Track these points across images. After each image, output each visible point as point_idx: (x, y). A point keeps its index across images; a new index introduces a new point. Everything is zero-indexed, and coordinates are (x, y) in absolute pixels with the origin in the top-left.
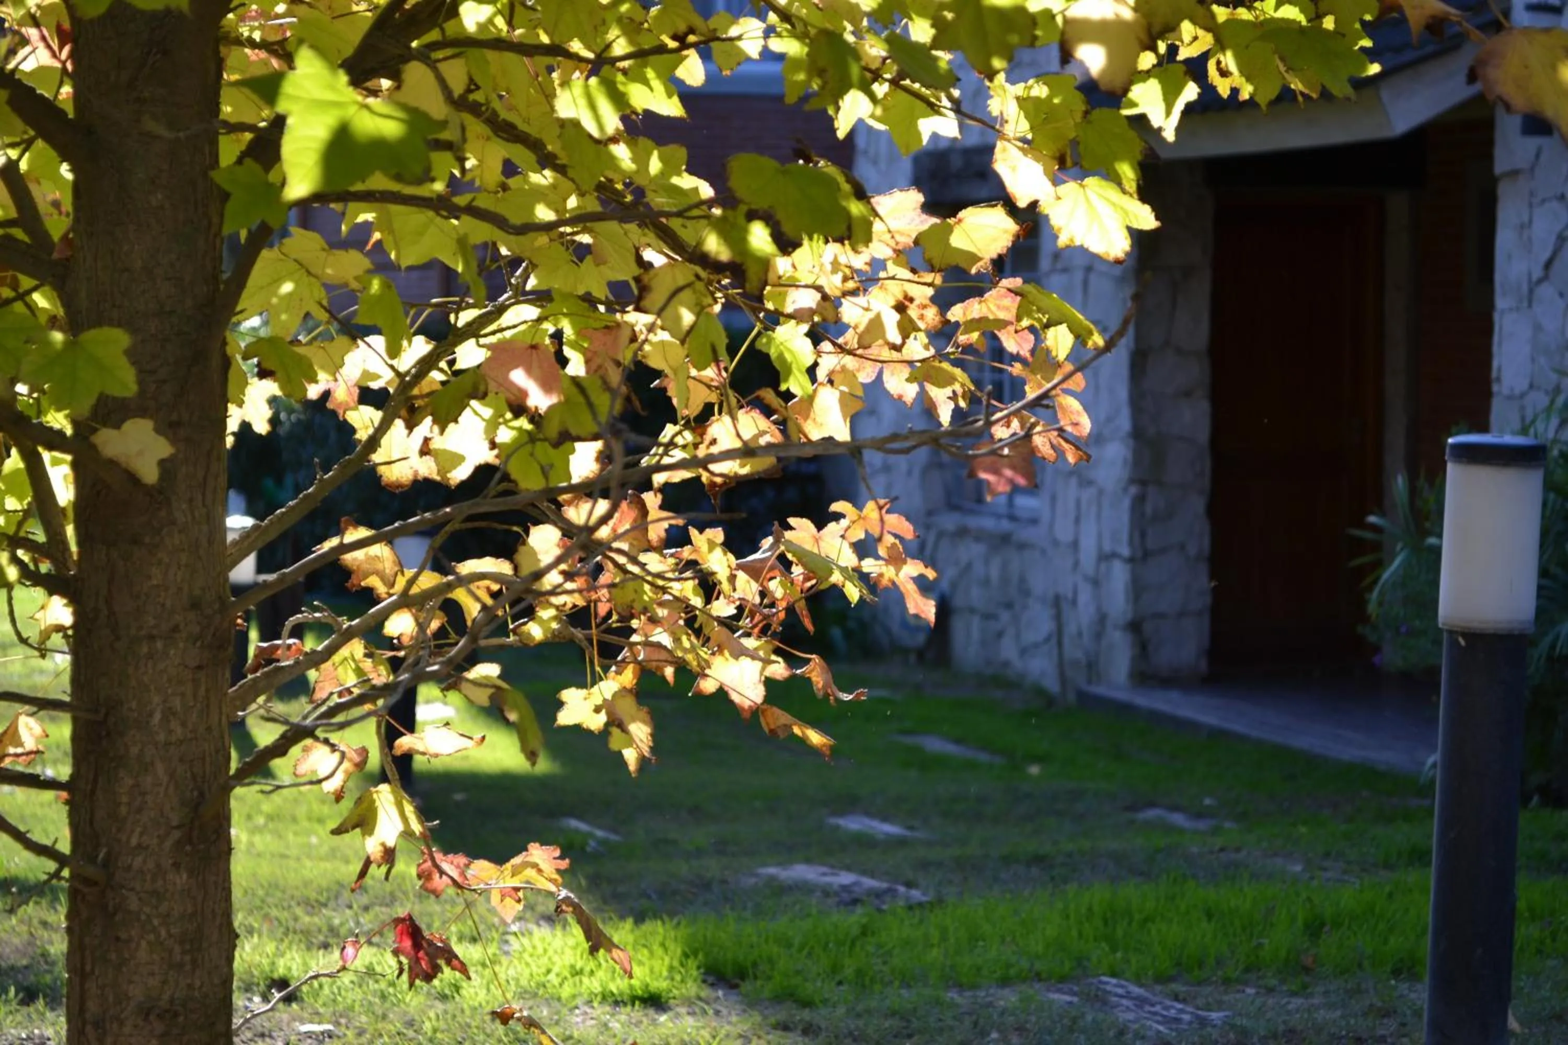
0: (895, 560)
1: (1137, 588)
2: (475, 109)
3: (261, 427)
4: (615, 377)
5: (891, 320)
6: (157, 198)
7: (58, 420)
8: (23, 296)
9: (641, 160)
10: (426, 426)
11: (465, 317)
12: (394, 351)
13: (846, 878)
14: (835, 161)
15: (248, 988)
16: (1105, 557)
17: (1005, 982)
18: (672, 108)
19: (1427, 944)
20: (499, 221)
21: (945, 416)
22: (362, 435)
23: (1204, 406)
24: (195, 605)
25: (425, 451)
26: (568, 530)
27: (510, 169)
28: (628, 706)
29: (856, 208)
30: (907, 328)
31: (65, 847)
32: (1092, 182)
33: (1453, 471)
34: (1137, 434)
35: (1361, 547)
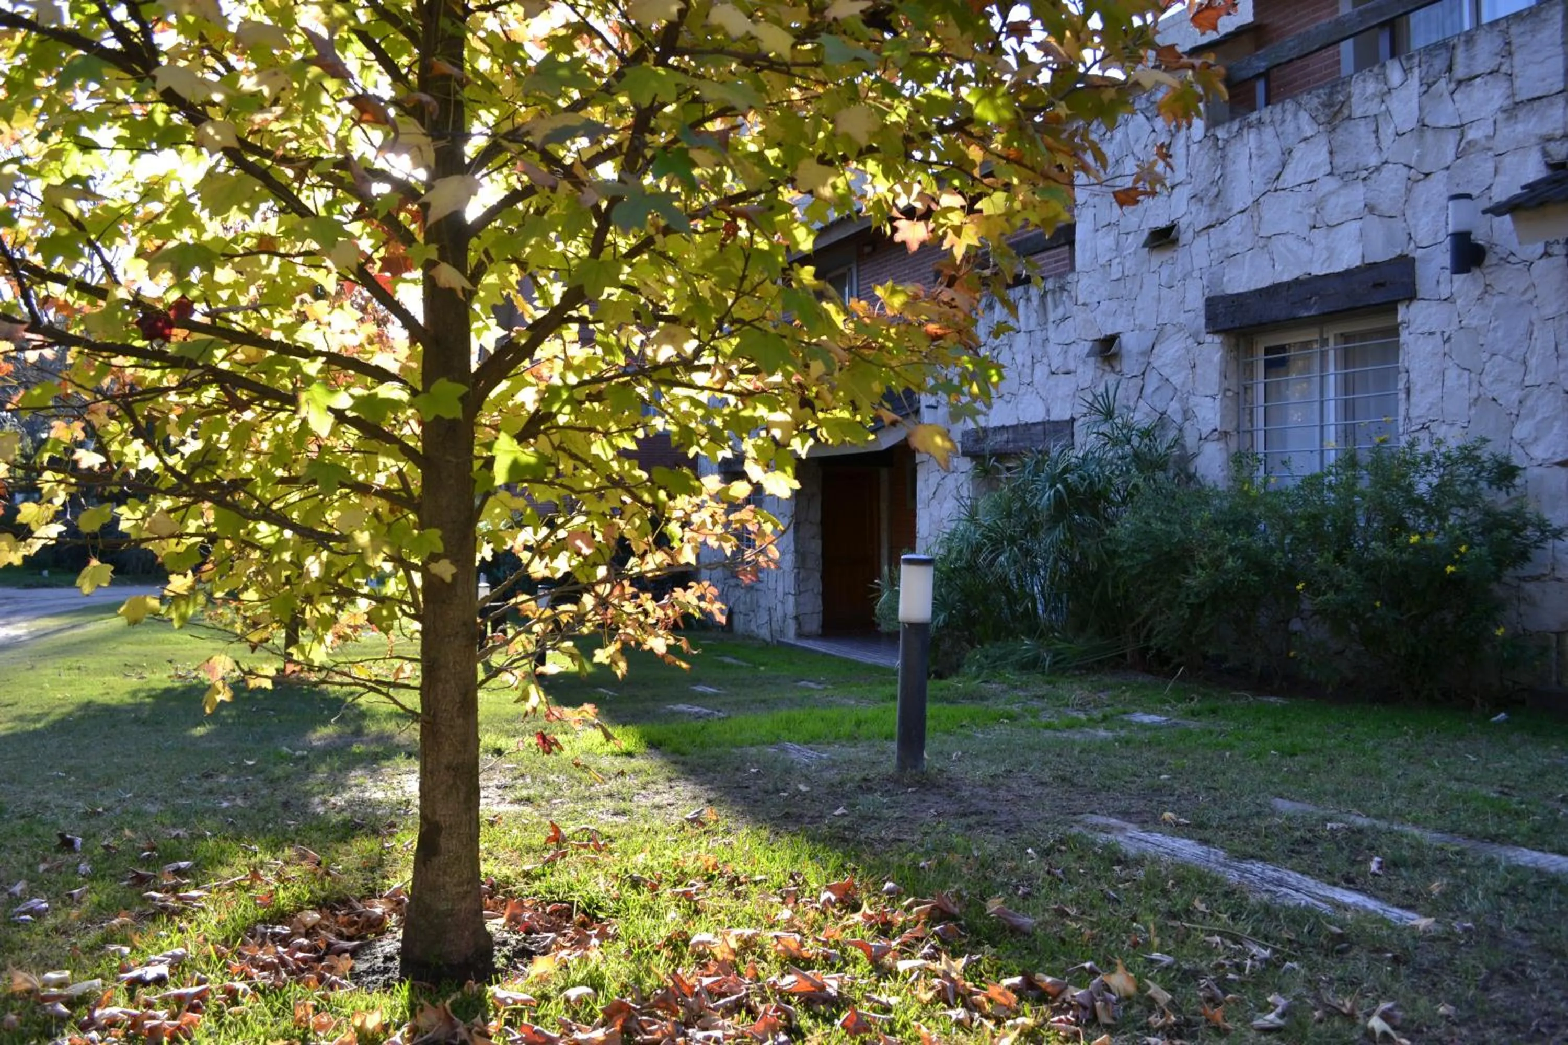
0: (712, 602)
1: (797, 604)
2: (564, 450)
3: (489, 558)
4: (613, 543)
5: (709, 521)
6: (452, 481)
7: (415, 560)
8: (405, 516)
9: (622, 467)
10: (547, 559)
11: (560, 521)
12: (535, 533)
13: (697, 709)
14: (689, 467)
15: (486, 752)
16: (786, 594)
17: (752, 745)
18: (632, 446)
19: (896, 729)
20: (572, 490)
21: (728, 553)
22: (525, 561)
23: (819, 542)
24: (465, 624)
25: (546, 567)
26: (597, 596)
27: (575, 468)
28: (618, 656)
29: (696, 484)
30: (715, 523)
31: (419, 710)
32: (777, 473)
33: (903, 568)
34: (797, 551)
35: (873, 591)
